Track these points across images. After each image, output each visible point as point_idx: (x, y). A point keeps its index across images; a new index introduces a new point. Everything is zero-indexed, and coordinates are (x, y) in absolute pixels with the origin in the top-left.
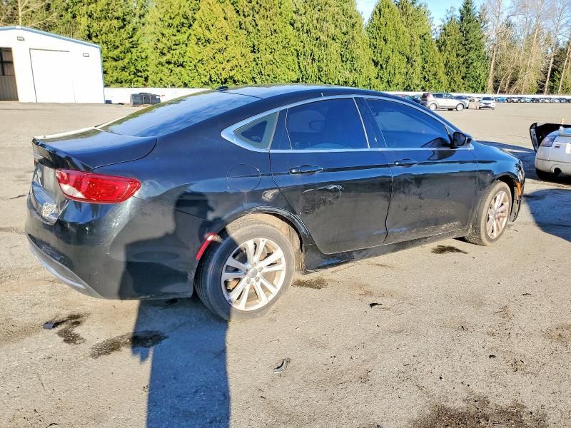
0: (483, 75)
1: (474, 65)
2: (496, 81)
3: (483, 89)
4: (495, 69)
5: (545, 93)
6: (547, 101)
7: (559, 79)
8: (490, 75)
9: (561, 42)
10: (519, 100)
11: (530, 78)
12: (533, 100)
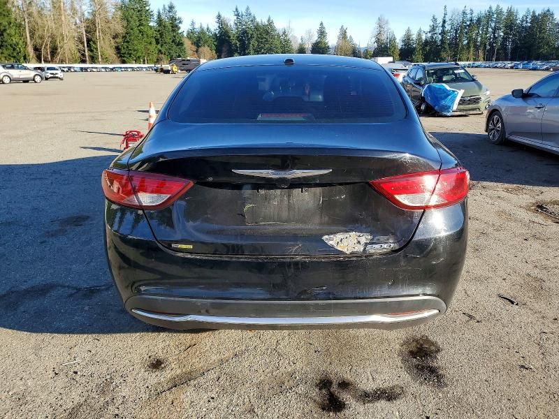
0: (21, 42)
1: (8, 32)
2: (36, 49)
3: (25, 58)
4: (32, 37)
5: (88, 62)
6: (95, 70)
7: (97, 49)
8: (28, 43)
9: (86, 14)
10: (69, 69)
11: (69, 46)
12: (82, 69)
